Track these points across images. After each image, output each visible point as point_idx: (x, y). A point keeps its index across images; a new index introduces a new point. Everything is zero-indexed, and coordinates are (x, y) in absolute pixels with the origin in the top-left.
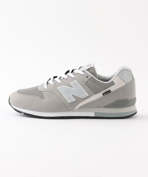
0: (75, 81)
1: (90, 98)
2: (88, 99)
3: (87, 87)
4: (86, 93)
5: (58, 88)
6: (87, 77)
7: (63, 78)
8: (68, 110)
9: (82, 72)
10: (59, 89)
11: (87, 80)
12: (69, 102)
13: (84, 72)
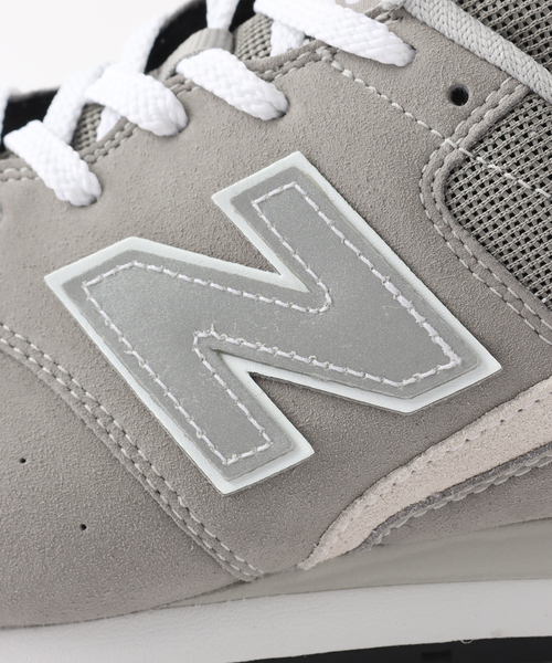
0: (292, 174)
1: (526, 400)
2: (491, 421)
3: (470, 246)
4: (457, 345)
5: (55, 280)
6: (458, 96)
7: (125, 128)
8: (223, 581)
9: (380, 30)
10: (72, 287)
11: (453, 148)
12: (225, 487)
13: (407, 27)
